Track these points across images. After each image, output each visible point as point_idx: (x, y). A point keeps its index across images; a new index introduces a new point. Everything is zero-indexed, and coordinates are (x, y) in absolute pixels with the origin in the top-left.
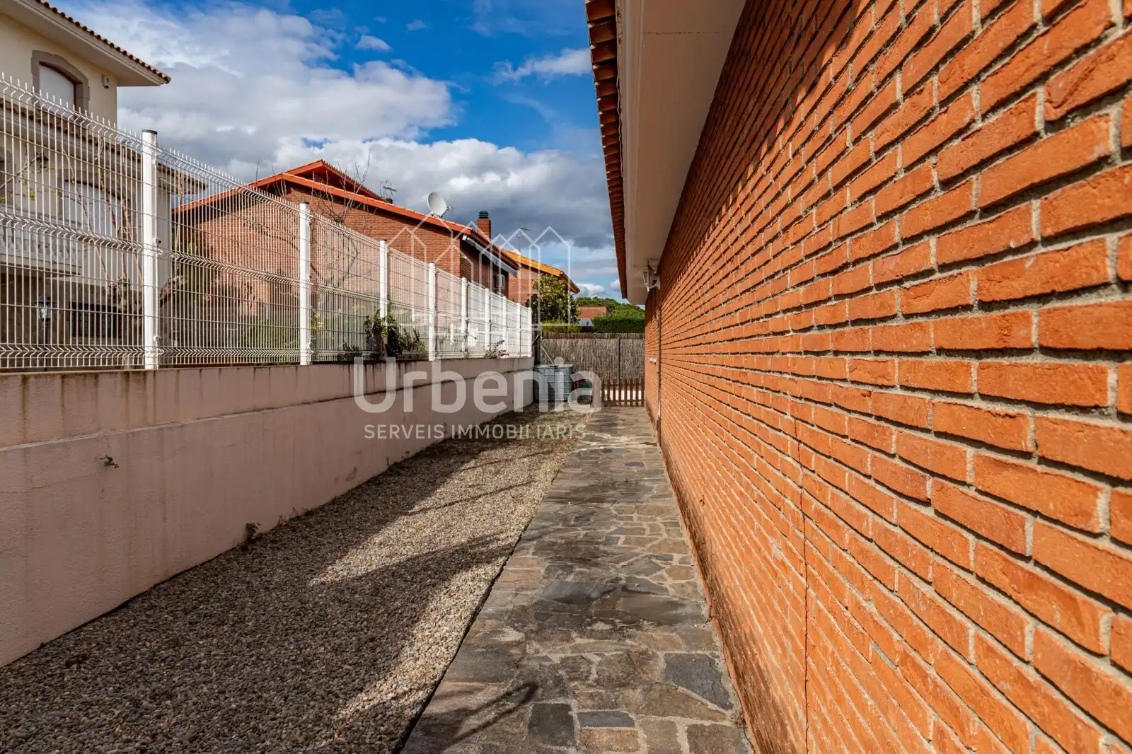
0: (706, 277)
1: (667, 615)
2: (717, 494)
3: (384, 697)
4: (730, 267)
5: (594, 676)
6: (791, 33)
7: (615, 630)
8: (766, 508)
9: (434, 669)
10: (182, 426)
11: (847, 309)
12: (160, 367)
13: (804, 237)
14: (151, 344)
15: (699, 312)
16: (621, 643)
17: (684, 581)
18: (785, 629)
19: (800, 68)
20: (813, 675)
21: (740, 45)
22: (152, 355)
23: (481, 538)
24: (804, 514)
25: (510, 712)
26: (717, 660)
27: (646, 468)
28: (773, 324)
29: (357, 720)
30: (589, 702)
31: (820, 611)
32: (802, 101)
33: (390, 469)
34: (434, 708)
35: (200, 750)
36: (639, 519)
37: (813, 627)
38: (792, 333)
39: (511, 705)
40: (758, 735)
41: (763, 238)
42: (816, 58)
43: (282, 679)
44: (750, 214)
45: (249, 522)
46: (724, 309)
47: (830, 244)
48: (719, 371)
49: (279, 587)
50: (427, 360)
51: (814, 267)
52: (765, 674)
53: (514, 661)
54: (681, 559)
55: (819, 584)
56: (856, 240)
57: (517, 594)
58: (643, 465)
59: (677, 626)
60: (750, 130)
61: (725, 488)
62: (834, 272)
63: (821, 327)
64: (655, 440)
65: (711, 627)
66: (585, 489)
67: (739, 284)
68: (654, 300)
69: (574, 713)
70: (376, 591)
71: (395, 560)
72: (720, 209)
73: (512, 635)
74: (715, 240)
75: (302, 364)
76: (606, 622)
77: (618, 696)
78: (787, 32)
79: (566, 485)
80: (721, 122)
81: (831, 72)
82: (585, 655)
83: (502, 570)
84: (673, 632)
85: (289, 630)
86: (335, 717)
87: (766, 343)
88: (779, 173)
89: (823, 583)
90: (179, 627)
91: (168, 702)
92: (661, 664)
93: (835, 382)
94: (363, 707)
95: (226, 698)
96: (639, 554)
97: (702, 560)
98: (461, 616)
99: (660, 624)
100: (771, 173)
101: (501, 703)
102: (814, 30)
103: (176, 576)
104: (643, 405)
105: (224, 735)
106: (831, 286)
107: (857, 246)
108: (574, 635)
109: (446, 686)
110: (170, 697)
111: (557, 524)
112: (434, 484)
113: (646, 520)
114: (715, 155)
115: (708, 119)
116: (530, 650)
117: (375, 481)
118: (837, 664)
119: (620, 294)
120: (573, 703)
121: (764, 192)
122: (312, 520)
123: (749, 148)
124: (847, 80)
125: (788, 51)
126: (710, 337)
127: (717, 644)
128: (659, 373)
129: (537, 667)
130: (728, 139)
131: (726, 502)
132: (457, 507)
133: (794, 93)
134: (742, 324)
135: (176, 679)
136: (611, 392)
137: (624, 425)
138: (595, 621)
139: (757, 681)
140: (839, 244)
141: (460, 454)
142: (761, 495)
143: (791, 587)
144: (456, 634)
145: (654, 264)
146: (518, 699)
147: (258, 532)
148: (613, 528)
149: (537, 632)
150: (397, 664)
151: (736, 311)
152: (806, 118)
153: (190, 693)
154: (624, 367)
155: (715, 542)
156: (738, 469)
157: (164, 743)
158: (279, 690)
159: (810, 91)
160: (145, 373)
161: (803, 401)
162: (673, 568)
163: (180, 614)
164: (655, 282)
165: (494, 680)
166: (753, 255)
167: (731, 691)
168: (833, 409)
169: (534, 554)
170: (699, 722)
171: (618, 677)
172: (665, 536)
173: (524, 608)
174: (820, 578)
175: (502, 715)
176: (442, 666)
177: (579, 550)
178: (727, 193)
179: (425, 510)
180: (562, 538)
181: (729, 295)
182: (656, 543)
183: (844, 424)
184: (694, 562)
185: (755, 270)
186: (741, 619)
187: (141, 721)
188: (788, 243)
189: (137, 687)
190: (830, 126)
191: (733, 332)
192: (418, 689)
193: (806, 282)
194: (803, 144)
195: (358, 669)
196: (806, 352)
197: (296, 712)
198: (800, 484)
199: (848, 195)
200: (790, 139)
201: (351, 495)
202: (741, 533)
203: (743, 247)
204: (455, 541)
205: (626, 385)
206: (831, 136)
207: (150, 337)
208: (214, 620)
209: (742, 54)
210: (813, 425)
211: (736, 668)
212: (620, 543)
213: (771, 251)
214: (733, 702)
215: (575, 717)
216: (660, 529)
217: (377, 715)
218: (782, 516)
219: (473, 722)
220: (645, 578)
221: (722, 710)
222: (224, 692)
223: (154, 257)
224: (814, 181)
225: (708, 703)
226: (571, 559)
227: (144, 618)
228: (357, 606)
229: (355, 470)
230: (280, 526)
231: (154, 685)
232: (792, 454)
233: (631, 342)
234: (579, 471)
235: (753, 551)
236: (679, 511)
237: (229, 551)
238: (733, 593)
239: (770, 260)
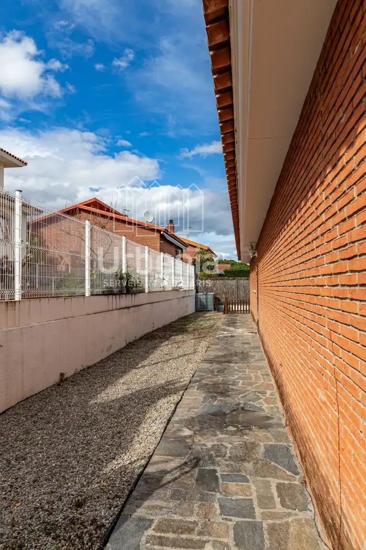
0: (281, 253)
1: (264, 423)
2: (289, 363)
3: (125, 462)
4: (293, 250)
5: (228, 455)
6: (322, 139)
7: (239, 431)
8: (315, 373)
9: (149, 449)
10: (31, 327)
11: (357, 278)
12: (22, 299)
13: (332, 240)
14: (18, 288)
15: (277, 270)
16: (242, 437)
17: (272, 406)
18: (327, 437)
19: (327, 156)
20: (343, 464)
21: (296, 143)
22: (18, 293)
23: (171, 381)
24: (336, 379)
25: (186, 472)
26: (290, 449)
27: (252, 345)
28: (317, 281)
29: (112, 474)
30: (226, 469)
31: (346, 431)
32: (329, 173)
33: (127, 345)
34: (150, 469)
35: (38, 487)
36: (249, 372)
37: (342, 438)
38: (327, 287)
39: (187, 469)
40: (313, 490)
41: (310, 238)
42: (336, 152)
43: (76, 451)
44: (303, 225)
45: (61, 372)
46: (291, 270)
47: (346, 245)
48: (289, 301)
49: (76, 405)
50: (145, 292)
51: (338, 255)
52: (317, 459)
53: (188, 446)
54: (271, 393)
55: (345, 417)
56: (361, 244)
57: (189, 411)
58: (250, 344)
59: (270, 429)
60: (302, 184)
61: (293, 360)
62: (349, 259)
63: (343, 285)
64: (256, 331)
65: (287, 430)
66: (222, 356)
67: (298, 259)
68: (254, 262)
69: (218, 474)
70: (121, 407)
71: (130, 392)
72: (288, 221)
73: (187, 432)
74: (285, 236)
75: (86, 296)
76: (233, 426)
77: (241, 466)
78: (320, 138)
79: (212, 354)
80: (287, 179)
81: (344, 160)
82: (224, 443)
83: (182, 398)
84: (268, 432)
85: (80, 427)
86: (101, 472)
87: (314, 290)
88: (318, 207)
89: (348, 417)
90: (28, 424)
91: (23, 462)
92: (262, 450)
93: (351, 314)
94: (115, 467)
95: (50, 461)
96: (250, 390)
97: (282, 395)
98: (162, 422)
99: (261, 428)
100: (314, 206)
101: (183, 468)
102: (334, 139)
103: (27, 398)
104: (249, 313)
105: (49, 480)
106: (348, 265)
107: (361, 247)
108: (218, 433)
109: (155, 458)
110: (24, 459)
111: (208, 374)
112: (148, 353)
113: (253, 372)
114: (284, 194)
115: (280, 176)
116: (196, 440)
117: (120, 351)
118: (356, 460)
119: (237, 257)
120: (218, 469)
121: (310, 215)
122: (90, 371)
123: (302, 192)
124: (353, 164)
125: (321, 147)
126: (284, 283)
127: (290, 439)
128: (258, 298)
129: (200, 450)
130: (291, 187)
131: (293, 367)
132: (159, 365)
133: (325, 169)
134: (300, 279)
135: (27, 450)
136: (234, 306)
137: (240, 323)
138: (229, 426)
139: (312, 462)
140: (352, 245)
141: (160, 338)
142: (313, 366)
143: (330, 416)
144: (160, 430)
145: (254, 245)
146: (190, 466)
147: (65, 376)
148: (236, 377)
149: (199, 431)
150: (131, 446)
151: (297, 272)
152: (332, 181)
153: (33, 457)
154: (240, 294)
155: (288, 387)
156: (300, 351)
157: (21, 483)
158: (75, 458)
159: (333, 168)
160: (15, 302)
161: (334, 322)
162: (267, 398)
163: (29, 417)
164: (254, 253)
165: (179, 455)
166: (305, 245)
167: (298, 465)
168: (351, 327)
169: (197, 389)
170: (282, 481)
171: (240, 456)
172: (262, 381)
173: (193, 418)
174: (346, 414)
175: (183, 474)
176: (153, 447)
177: (220, 388)
178: (290, 214)
179: (143, 366)
180: (211, 381)
181: (293, 263)
182: (258, 384)
183: (357, 337)
184: (277, 396)
185: (306, 253)
186: (303, 428)
187: (11, 471)
188: (324, 242)
189: (9, 453)
190: (345, 186)
191: (295, 282)
192: (142, 459)
193: (334, 262)
194: (331, 194)
195: (113, 448)
196: (335, 297)
197: (83, 469)
198: (334, 363)
199: (356, 221)
200: (324, 190)
201: (108, 358)
202: (302, 384)
203: (300, 241)
204: (158, 383)
205: (241, 303)
206: (345, 191)
207: (18, 285)
208: (45, 421)
209: (297, 148)
210: (340, 335)
211: (301, 453)
212: (240, 385)
213: (315, 244)
214: (299, 471)
215: (219, 476)
216: (260, 377)
217: (121, 472)
218: (324, 378)
219: (169, 477)
220: (253, 403)
221: (294, 475)
222: (49, 458)
223: (20, 248)
224: (337, 212)
225: (287, 471)
226: (216, 393)
227: (13, 419)
228: (112, 415)
229: (111, 346)
230: (75, 373)
231: (17, 453)
232: (329, 347)
233: (243, 282)
234: (219, 347)
235: (309, 394)
236: (269, 368)
237: (52, 386)
238: (298, 415)
239: (314, 249)
